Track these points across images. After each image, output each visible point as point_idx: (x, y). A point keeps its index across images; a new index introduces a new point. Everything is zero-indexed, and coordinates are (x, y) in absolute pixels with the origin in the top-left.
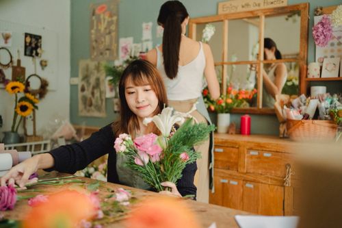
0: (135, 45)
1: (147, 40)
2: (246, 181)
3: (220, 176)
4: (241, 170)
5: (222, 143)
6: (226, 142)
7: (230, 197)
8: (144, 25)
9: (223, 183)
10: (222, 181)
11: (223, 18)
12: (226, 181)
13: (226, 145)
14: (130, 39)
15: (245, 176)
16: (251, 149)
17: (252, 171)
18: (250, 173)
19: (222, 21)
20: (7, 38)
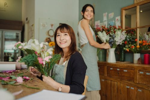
0: (101, 23)
1: (105, 21)
2: (138, 88)
3: (126, 85)
4: (135, 81)
5: (127, 67)
6: (128, 66)
7: (131, 96)
8: (104, 14)
9: (128, 88)
10: (127, 87)
11: (136, 5)
12: (129, 87)
13: (128, 68)
14: (99, 21)
15: (138, 85)
16: (140, 70)
17: (141, 82)
18: (140, 83)
19: (136, 7)
20: (52, 25)
